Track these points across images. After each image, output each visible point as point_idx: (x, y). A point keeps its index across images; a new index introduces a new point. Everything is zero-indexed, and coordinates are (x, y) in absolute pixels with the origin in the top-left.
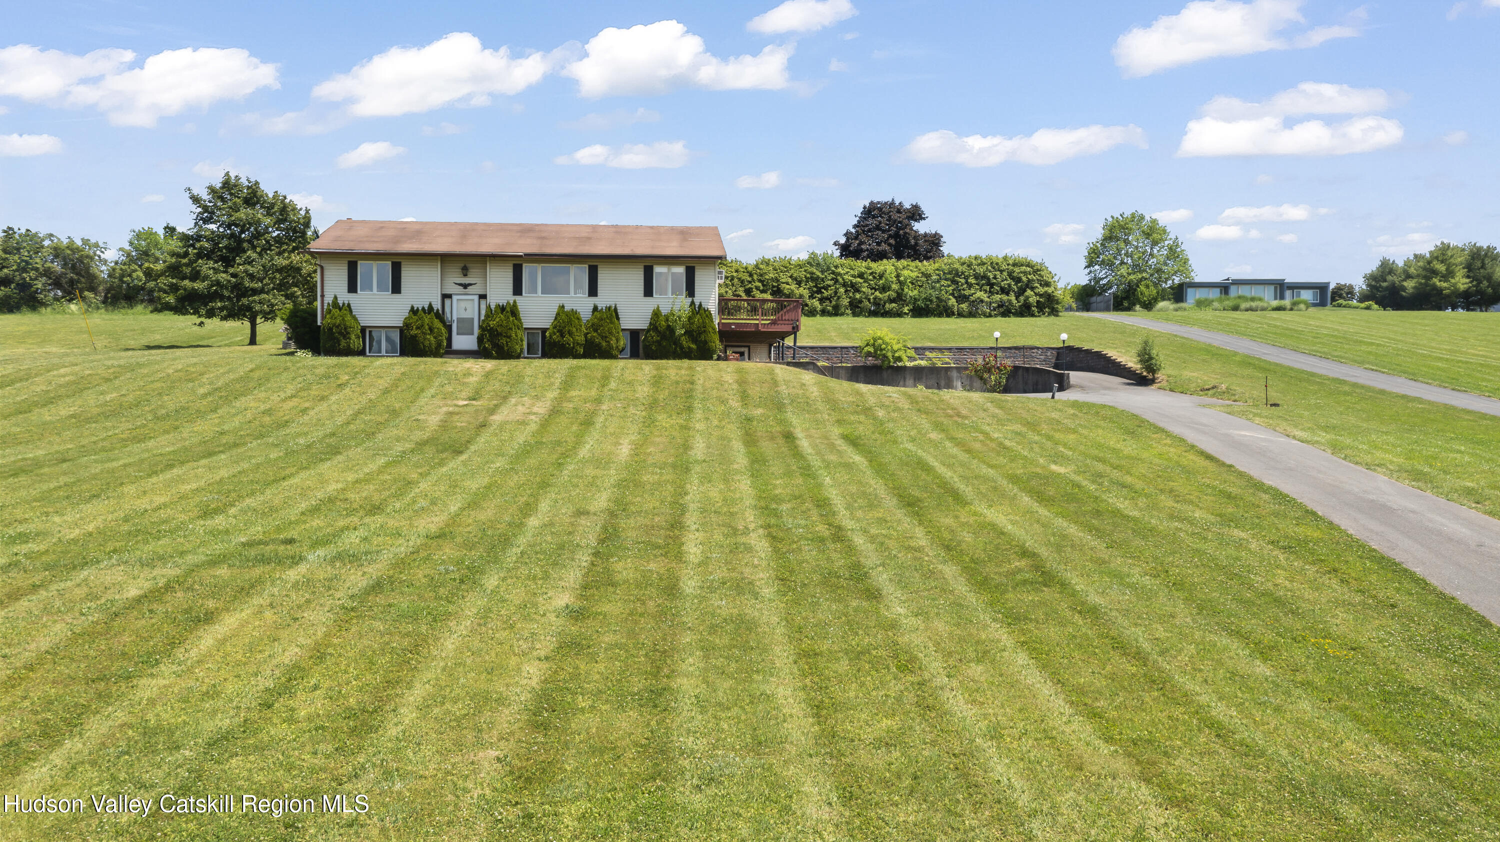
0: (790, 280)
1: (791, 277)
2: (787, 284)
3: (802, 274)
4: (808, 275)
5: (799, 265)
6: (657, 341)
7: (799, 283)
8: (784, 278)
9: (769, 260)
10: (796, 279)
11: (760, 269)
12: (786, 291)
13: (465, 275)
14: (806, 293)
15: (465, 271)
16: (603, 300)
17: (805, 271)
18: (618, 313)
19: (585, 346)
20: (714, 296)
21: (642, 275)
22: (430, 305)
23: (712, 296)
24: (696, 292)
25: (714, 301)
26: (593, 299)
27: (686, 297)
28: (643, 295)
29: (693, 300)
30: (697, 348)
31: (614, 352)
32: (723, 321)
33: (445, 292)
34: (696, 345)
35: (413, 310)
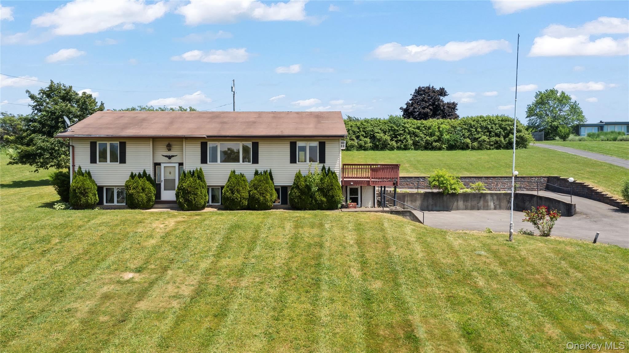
0: (380, 131)
1: (380, 129)
2: (378, 133)
3: (386, 128)
4: (390, 128)
5: (385, 123)
6: (299, 196)
7: (385, 133)
8: (376, 130)
9: (369, 120)
10: (383, 130)
11: (364, 125)
12: (378, 137)
13: (169, 150)
14: (389, 138)
15: (169, 147)
16: (261, 167)
17: (388, 126)
18: (273, 175)
19: (248, 200)
20: (339, 162)
21: (289, 149)
22: (144, 171)
23: (338, 162)
24: (326, 160)
25: (339, 166)
26: (255, 165)
27: (320, 162)
28: (289, 162)
29: (324, 165)
30: (327, 200)
31: (268, 204)
32: (345, 179)
33: (155, 162)
34: (326, 198)
35: (133, 175)
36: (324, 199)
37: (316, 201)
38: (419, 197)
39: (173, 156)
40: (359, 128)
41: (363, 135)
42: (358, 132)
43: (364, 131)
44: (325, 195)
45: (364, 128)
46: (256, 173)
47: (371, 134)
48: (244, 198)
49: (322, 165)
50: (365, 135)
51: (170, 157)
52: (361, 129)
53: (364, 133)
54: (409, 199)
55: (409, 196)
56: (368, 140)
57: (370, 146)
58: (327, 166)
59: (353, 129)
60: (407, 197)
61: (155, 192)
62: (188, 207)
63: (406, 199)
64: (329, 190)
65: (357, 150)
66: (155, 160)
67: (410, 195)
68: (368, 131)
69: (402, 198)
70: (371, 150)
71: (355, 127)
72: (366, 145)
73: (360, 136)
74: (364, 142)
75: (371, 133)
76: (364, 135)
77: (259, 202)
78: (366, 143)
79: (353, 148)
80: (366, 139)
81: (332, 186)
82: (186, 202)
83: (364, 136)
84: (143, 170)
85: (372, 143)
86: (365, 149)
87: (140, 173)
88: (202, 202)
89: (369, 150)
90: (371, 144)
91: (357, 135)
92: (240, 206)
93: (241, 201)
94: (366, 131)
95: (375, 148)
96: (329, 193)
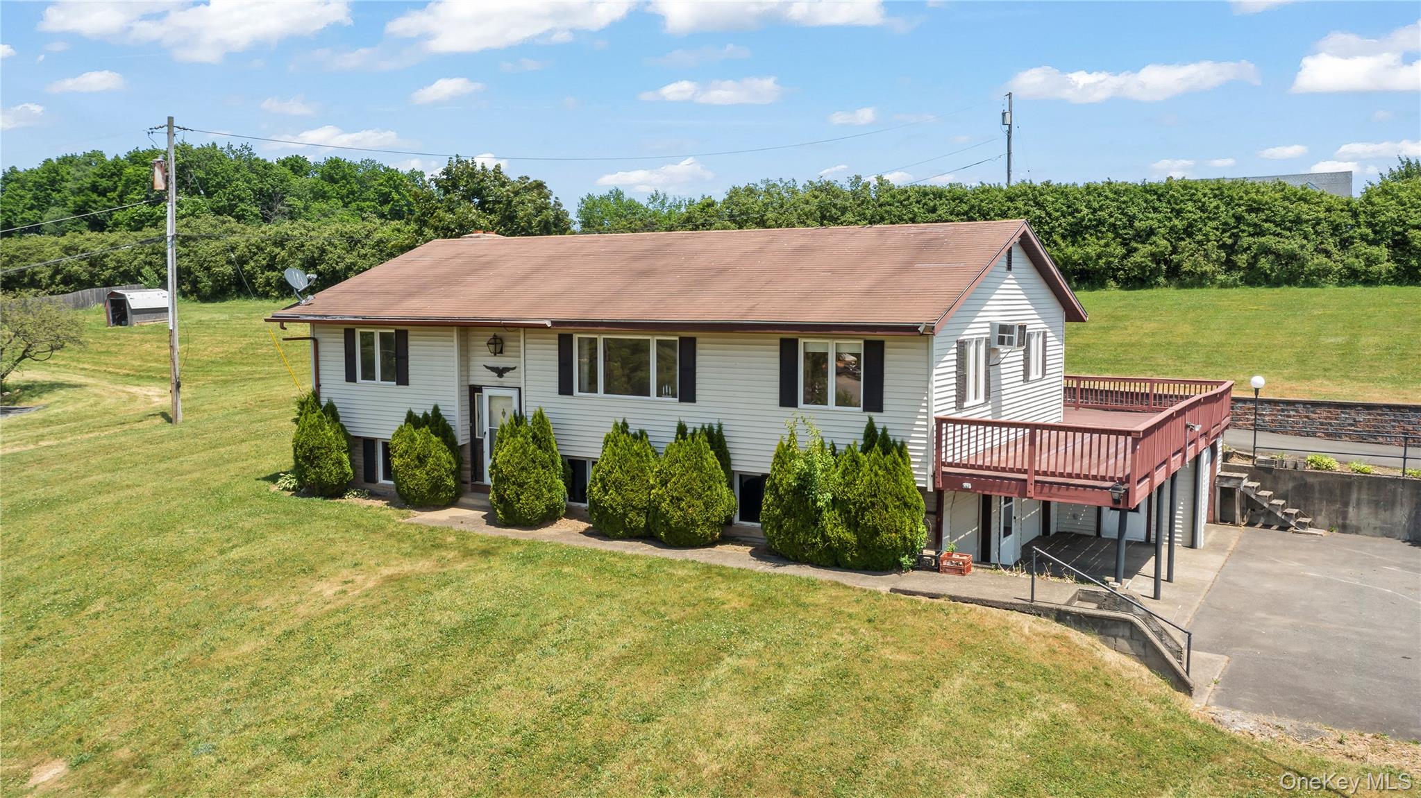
13: (500, 352)
15: (498, 346)
18: (726, 439)
19: (648, 513)
20: (925, 411)
21: (778, 360)
22: (436, 409)
23: (921, 410)
24: (885, 402)
25: (925, 423)
26: (687, 406)
27: (865, 410)
28: (778, 402)
29: (871, 419)
30: (859, 541)
31: (698, 531)
32: (945, 469)
33: (472, 383)
34: (856, 532)
35: (411, 418)
36: (850, 537)
37: (825, 538)
38: (1407, 492)
39: (507, 370)
40: (1355, 214)
41: (1363, 238)
43: (1369, 225)
45: (1373, 215)
46: (682, 429)
48: (634, 508)
50: (1372, 236)
51: (500, 372)
52: (1362, 218)
53: (1369, 231)
54: (1364, 496)
55: (1365, 485)
56: (1382, 252)
57: (1390, 271)
58: (880, 420)
59: (1333, 217)
60: (1360, 489)
61: (454, 466)
62: (506, 517)
63: (1354, 496)
64: (865, 509)
65: (1341, 284)
66: (471, 378)
67: (1369, 483)
68: (1384, 223)
69: (1338, 492)
70: (1390, 284)
71: (1342, 210)
72: (1374, 268)
73: (1353, 238)
74: (1367, 259)
75: (1397, 229)
76: (1367, 235)
77: (667, 523)
78: (1370, 261)
79: (1326, 276)
80: (1375, 250)
81: (875, 496)
82: (501, 503)
83: (1367, 241)
84: (432, 404)
85: (1398, 261)
86: (1370, 281)
87: (425, 415)
88: (541, 507)
89: (1386, 282)
90: (1391, 266)
91: (1346, 235)
92: (625, 529)
93: (625, 515)
94: (1377, 225)
95: (1404, 276)
96: (863, 519)
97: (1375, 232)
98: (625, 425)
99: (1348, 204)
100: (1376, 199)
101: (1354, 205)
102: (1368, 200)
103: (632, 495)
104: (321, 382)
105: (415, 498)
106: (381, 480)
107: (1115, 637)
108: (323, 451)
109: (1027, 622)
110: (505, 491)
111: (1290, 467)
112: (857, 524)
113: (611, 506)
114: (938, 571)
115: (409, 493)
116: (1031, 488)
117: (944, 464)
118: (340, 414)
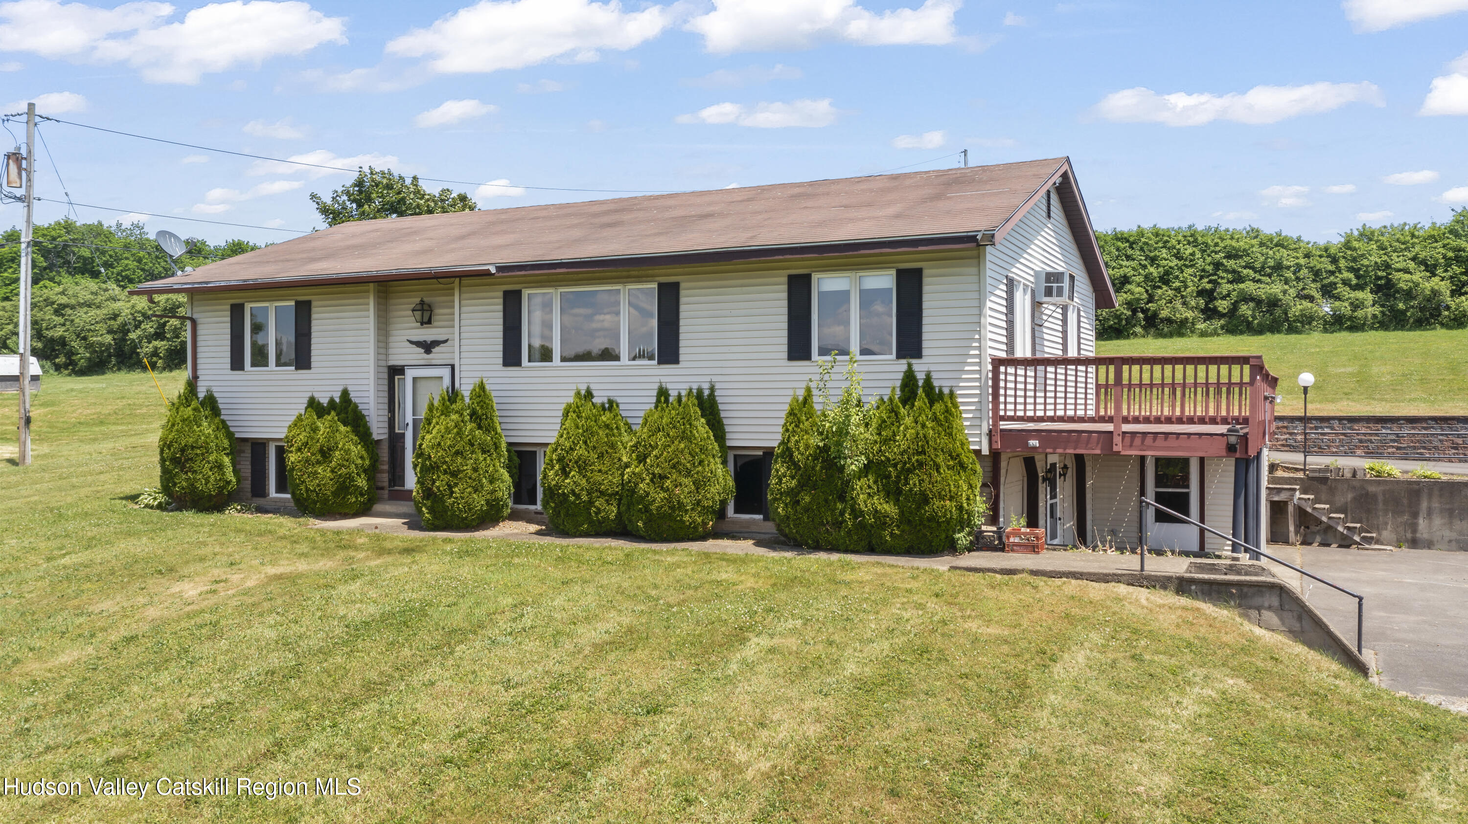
0: (1412, 265)
1: (1413, 259)
2: (1406, 271)
3: (1438, 252)
4: (1450, 254)
5: (1433, 236)
6: (791, 492)
7: (1431, 269)
8: (1398, 261)
9: (1372, 233)
10: (1424, 262)
11: (1355, 249)
12: (1402, 285)
14: (1445, 287)
15: (425, 314)
17: (1444, 246)
18: (721, 407)
19: (620, 500)
20: (977, 352)
21: (785, 303)
22: (345, 393)
23: (972, 352)
24: (925, 344)
25: (977, 368)
26: (668, 369)
27: (899, 356)
28: (785, 355)
29: (910, 365)
30: (902, 513)
31: (686, 518)
32: (1004, 425)
33: (391, 363)
34: (897, 502)
35: (313, 404)
36: (889, 509)
37: (856, 513)
39: (436, 343)
40: (1334, 260)
41: (1345, 282)
42: (1332, 273)
43: (1351, 269)
44: (892, 492)
45: (1354, 260)
46: (663, 393)
47: (1379, 278)
48: (603, 493)
49: (902, 366)
50: (1354, 282)
51: (428, 347)
52: (1342, 263)
53: (1351, 276)
54: (1436, 505)
55: (1436, 492)
56: (1366, 296)
57: (1375, 316)
58: (920, 368)
59: (1313, 262)
60: (1430, 496)
61: (367, 462)
62: (435, 517)
63: (1424, 505)
64: (909, 471)
65: (1325, 330)
66: (391, 357)
67: (1441, 489)
68: (1367, 266)
69: (1405, 501)
70: (1376, 329)
71: (1321, 256)
72: (1360, 313)
73: (1335, 284)
74: (1351, 304)
75: (1380, 273)
76: (1350, 280)
77: (647, 510)
78: (1356, 306)
79: (1310, 323)
80: (1360, 295)
81: (923, 452)
82: (428, 499)
83: (1350, 286)
84: (341, 388)
85: (1383, 306)
86: (1356, 326)
87: (332, 401)
88: (479, 502)
89: (1372, 328)
90: (1377, 310)
91: (1326, 282)
92: (591, 522)
93: (591, 503)
94: (1359, 269)
95: (1391, 321)
96: (907, 483)
97: (1358, 277)
98: (589, 395)
99: (1326, 250)
100: (1355, 244)
101: (1332, 251)
102: (1347, 245)
103: (599, 477)
104: (199, 373)
105: (315, 503)
106: (273, 493)
107: (1259, 609)
108: (198, 452)
109: (1142, 594)
110: (434, 482)
111: (1348, 475)
112: (899, 492)
113: (573, 492)
114: (1002, 550)
115: (308, 496)
116: (1117, 439)
117: (1003, 418)
118: (221, 406)
